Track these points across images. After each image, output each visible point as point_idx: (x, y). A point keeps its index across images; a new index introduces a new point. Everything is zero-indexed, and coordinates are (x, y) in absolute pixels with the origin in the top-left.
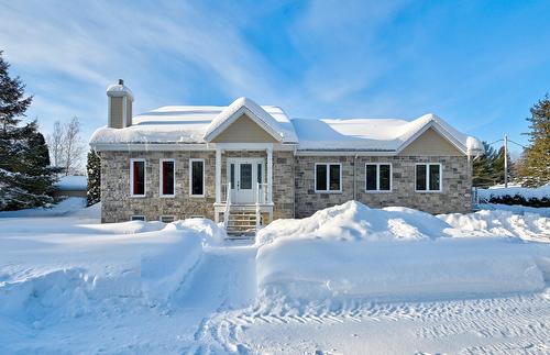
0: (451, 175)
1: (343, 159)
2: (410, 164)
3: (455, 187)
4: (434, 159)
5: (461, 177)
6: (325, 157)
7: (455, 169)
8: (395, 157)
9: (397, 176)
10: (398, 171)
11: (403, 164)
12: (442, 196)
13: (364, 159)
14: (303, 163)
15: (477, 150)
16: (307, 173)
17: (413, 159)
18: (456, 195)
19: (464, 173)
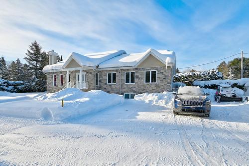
0: (160, 75)
1: (117, 71)
2: (142, 71)
3: (162, 81)
4: (153, 68)
5: (165, 76)
6: (110, 71)
7: (162, 73)
8: (136, 69)
9: (137, 77)
10: (137, 74)
11: (139, 72)
12: (156, 85)
13: (124, 70)
14: (103, 73)
15: (170, 63)
16: (104, 77)
17: (143, 69)
18: (163, 84)
19: (166, 74)
